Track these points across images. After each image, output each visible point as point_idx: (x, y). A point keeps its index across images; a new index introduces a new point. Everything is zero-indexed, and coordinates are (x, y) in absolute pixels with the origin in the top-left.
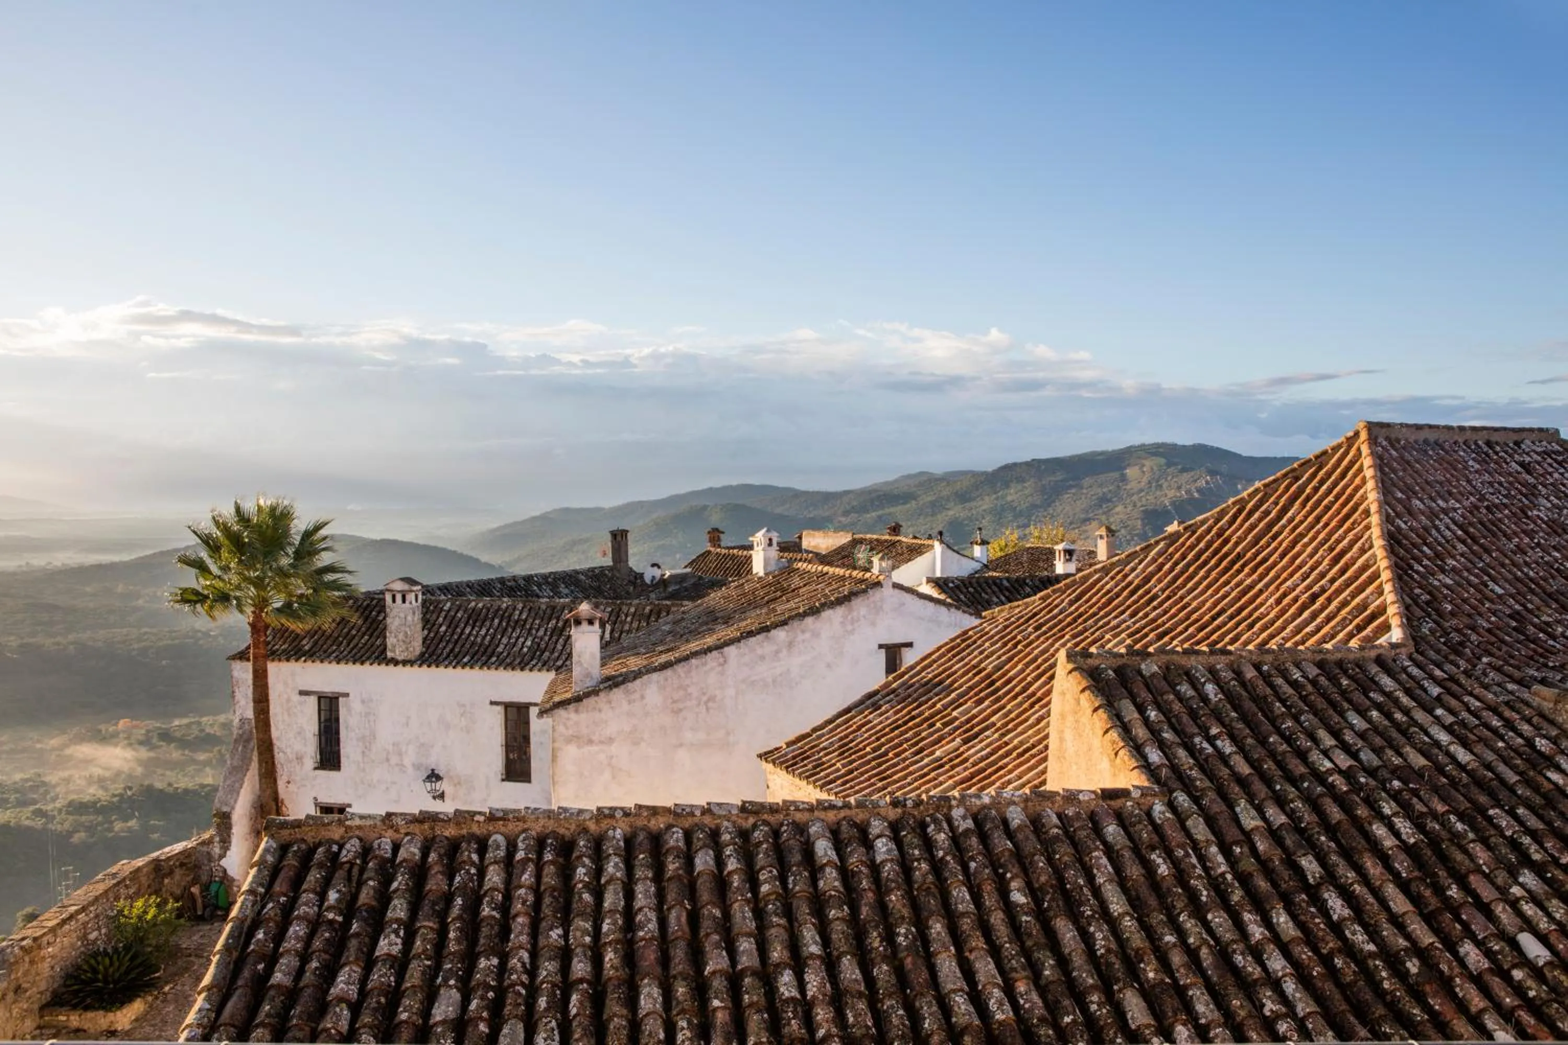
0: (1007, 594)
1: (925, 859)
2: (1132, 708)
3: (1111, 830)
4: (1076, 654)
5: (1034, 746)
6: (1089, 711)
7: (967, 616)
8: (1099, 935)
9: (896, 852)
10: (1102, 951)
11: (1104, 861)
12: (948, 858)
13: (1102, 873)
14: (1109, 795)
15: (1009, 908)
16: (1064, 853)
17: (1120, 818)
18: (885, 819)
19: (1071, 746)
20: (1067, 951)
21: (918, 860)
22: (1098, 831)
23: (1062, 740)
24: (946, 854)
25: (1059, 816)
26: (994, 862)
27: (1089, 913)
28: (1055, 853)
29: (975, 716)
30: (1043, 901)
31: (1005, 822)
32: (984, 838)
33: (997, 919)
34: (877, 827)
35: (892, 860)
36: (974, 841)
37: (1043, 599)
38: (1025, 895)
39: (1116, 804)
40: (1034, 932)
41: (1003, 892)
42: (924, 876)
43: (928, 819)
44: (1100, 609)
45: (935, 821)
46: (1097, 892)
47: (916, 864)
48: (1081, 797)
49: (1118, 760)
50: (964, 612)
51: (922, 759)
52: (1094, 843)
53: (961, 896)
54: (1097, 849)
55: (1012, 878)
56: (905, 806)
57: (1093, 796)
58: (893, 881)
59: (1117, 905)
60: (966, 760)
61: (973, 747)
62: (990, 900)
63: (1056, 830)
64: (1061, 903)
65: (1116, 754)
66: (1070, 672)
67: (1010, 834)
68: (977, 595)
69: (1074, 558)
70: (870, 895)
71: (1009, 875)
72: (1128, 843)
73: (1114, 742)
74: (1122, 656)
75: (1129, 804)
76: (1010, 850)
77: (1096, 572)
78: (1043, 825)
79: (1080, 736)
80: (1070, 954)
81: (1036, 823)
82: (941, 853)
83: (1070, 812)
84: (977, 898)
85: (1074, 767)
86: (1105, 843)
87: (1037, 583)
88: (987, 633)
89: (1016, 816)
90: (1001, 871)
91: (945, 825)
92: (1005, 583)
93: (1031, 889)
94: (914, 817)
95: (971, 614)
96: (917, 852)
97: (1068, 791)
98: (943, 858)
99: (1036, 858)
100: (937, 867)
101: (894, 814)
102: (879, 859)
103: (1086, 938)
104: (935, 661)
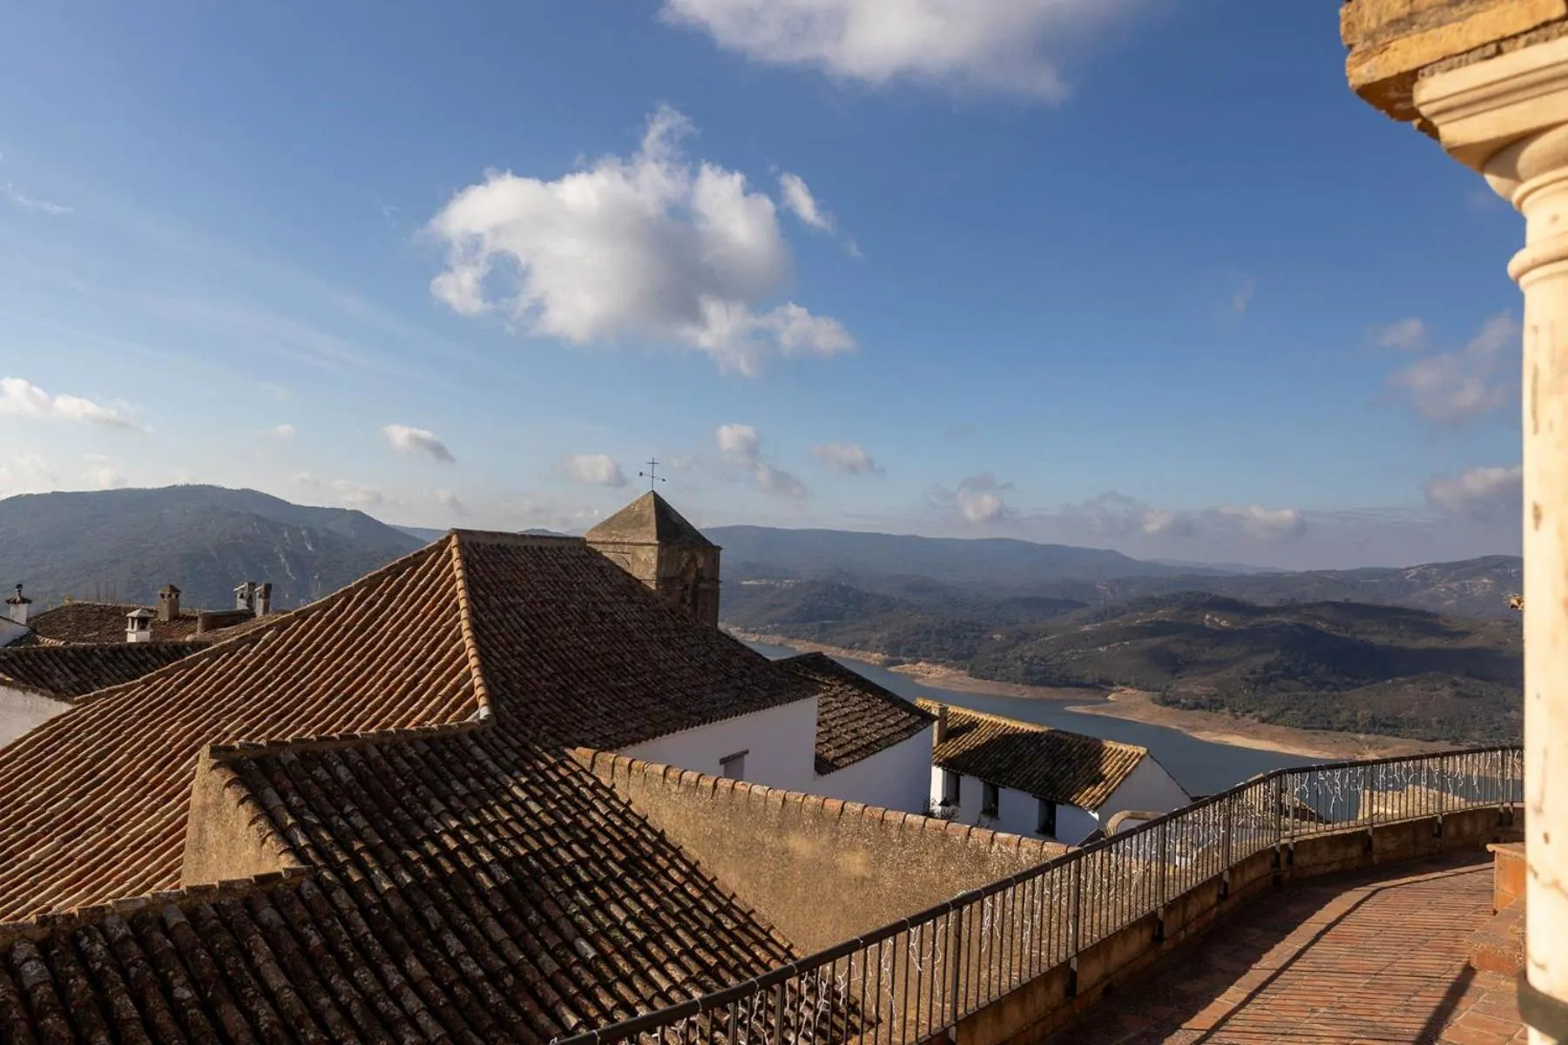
1: (82, 974)
2: (275, 795)
3: (268, 914)
4: (220, 748)
6: (234, 803)
8: (262, 1012)
9: (48, 973)
10: (266, 1025)
11: (261, 942)
12: (107, 968)
13: (261, 954)
14: (263, 880)
15: (176, 1008)
16: (224, 941)
17: (272, 898)
18: (31, 941)
19: (213, 834)
20: (233, 1034)
21: (74, 977)
22: (253, 915)
23: (201, 831)
24: (103, 965)
25: (215, 906)
26: (153, 961)
27: (252, 993)
28: (214, 944)
29: (75, 811)
30: (206, 990)
31: (162, 922)
32: (142, 940)
33: (163, 1018)
34: (23, 950)
35: (45, 982)
36: (133, 947)
38: (190, 990)
39: (269, 887)
40: (201, 1023)
41: (166, 990)
42: (83, 993)
43: (80, 933)
45: (87, 932)
46: (256, 973)
47: (71, 981)
48: (236, 886)
49: (265, 846)
51: (13, 865)
52: (252, 927)
53: (125, 1006)
54: (255, 932)
55: (175, 976)
56: (54, 923)
57: (247, 884)
58: (47, 1004)
59: (276, 981)
60: (71, 859)
61: (77, 844)
62: (154, 1000)
63: (214, 922)
64: (224, 990)
65: (264, 841)
66: (214, 768)
67: (168, 933)
70: (22, 1024)
71: (171, 974)
72: (283, 923)
73: (260, 830)
74: (261, 747)
75: (280, 885)
76: (170, 948)
78: (201, 919)
79: (223, 826)
80: (237, 1035)
81: (193, 915)
82: (98, 965)
83: (226, 902)
84: (140, 1002)
85: (215, 856)
86: (261, 926)
89: (175, 918)
90: (162, 970)
91: (99, 935)
93: (194, 983)
94: (64, 932)
96: (71, 969)
97: (223, 882)
98: (101, 969)
99: (197, 951)
100: (96, 980)
101: (39, 934)
102: (28, 984)
103: (251, 1017)
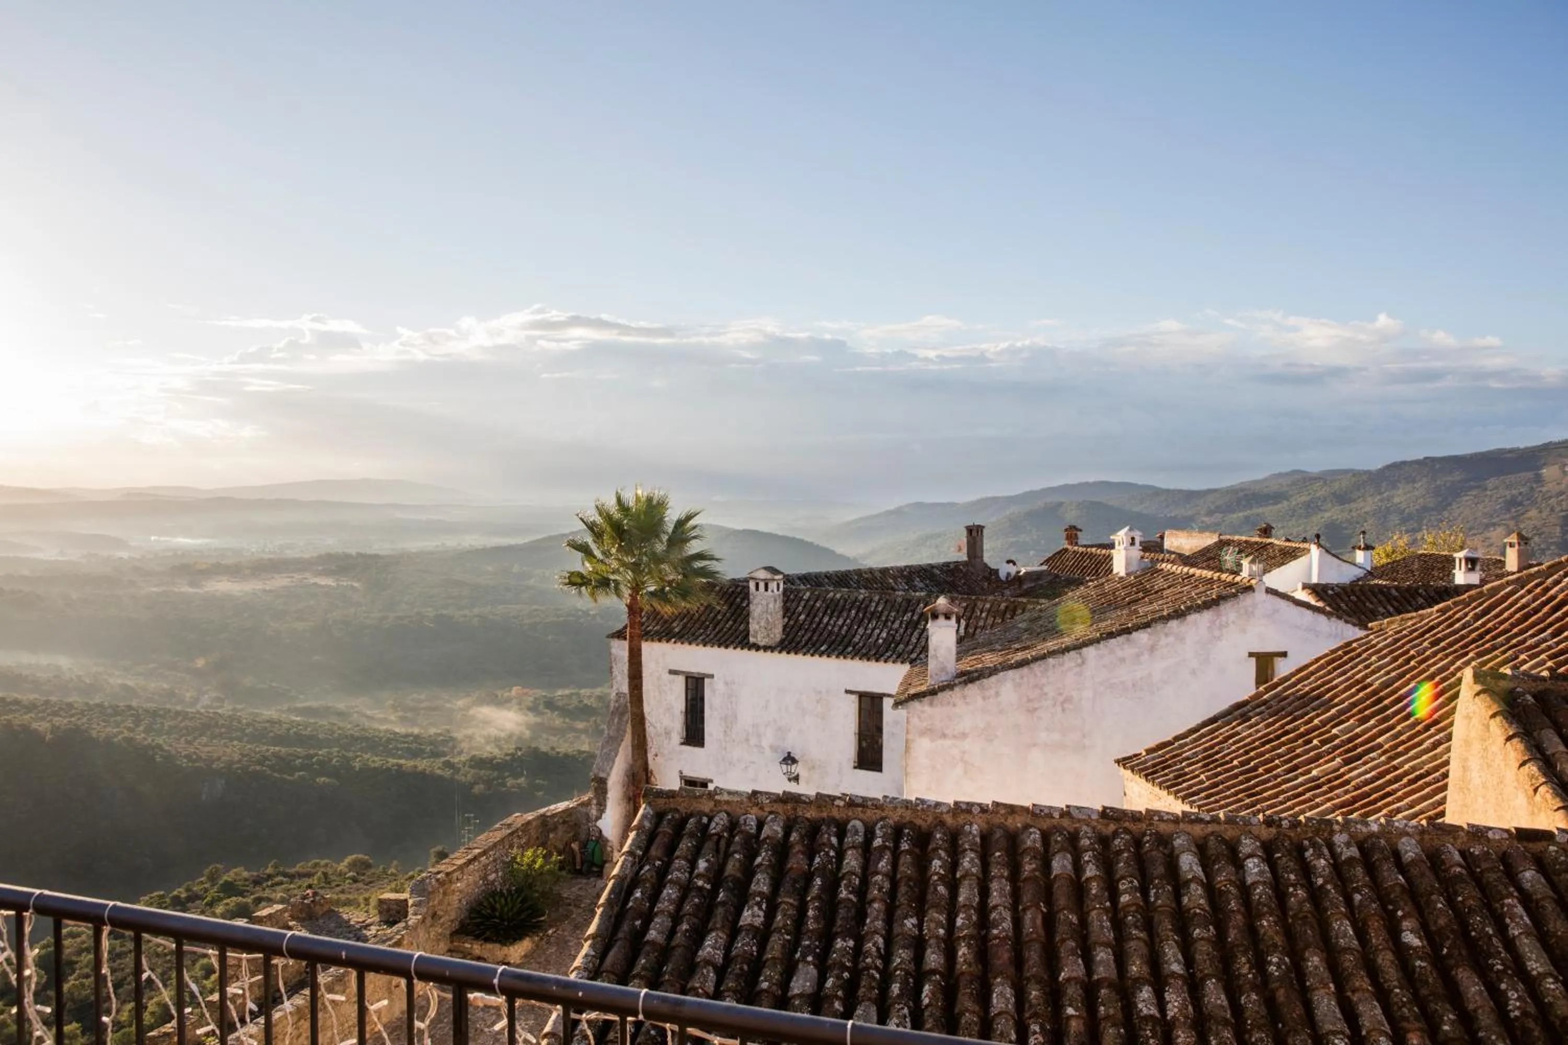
0: (1396, 604)
1: (1302, 886)
2: (1556, 739)
3: (1529, 875)
4: (1485, 674)
5: (1428, 773)
6: (1502, 739)
7: (1349, 626)
8: (1512, 995)
9: (1269, 875)
10: (1517, 1013)
11: (1519, 910)
12: (1329, 887)
13: (1517, 924)
14: (1525, 835)
15: (1401, 951)
16: (1467, 896)
17: (1541, 864)
18: (1257, 838)
19: (1476, 777)
20: (1471, 1007)
21: (1294, 886)
22: (1511, 876)
23: (1465, 769)
24: (1326, 882)
25: (1462, 853)
26: (1381, 895)
27: (1500, 967)
28: (1456, 894)
30: (1442, 947)
31: (1397, 855)
32: (1371, 869)
33: (1385, 960)
34: (1247, 845)
35: (1264, 883)
36: (1359, 871)
37: (1443, 611)
38: (1420, 938)
39: (1537, 847)
40: (1430, 980)
41: (1394, 932)
42: (1301, 903)
43: (1306, 843)
44: (1513, 626)
45: (1314, 845)
46: (1510, 944)
47: (1291, 889)
48: (1490, 834)
49: (1538, 797)
50: (1347, 622)
51: (1296, 778)
52: (1506, 888)
53: (1344, 930)
54: (1510, 895)
55: (1404, 917)
56: (1280, 826)
57: (1505, 835)
58: (1265, 905)
59: (1536, 964)
60: (1347, 782)
61: (1355, 768)
62: (1377, 938)
63: (1458, 869)
64: (1464, 952)
65: (1536, 790)
66: (1478, 694)
67: (1401, 867)
68: (1359, 604)
69: (1478, 567)
70: (1239, 917)
71: (1400, 913)
72: (1551, 893)
73: (1532, 777)
74: (1544, 679)
75: (1552, 848)
76: (1402, 886)
77: (1508, 583)
78: (1443, 862)
79: (1489, 766)
80: (1475, 1011)
81: (1434, 858)
82: (1320, 881)
83: (1476, 850)
84: (1361, 933)
85: (1480, 800)
86: (1520, 889)
87: (1432, 594)
88: (1375, 646)
89: (1410, 849)
90: (1391, 907)
91: (1326, 851)
92: (1394, 592)
93: (1425, 930)
94: (1290, 838)
95: (1354, 625)
96: (1292, 877)
97: (1473, 826)
98: (1322, 886)
99: (1434, 897)
100: (1316, 895)
101: (1267, 833)
102: (1249, 880)
103: (1496, 996)
104: (1312, 673)
